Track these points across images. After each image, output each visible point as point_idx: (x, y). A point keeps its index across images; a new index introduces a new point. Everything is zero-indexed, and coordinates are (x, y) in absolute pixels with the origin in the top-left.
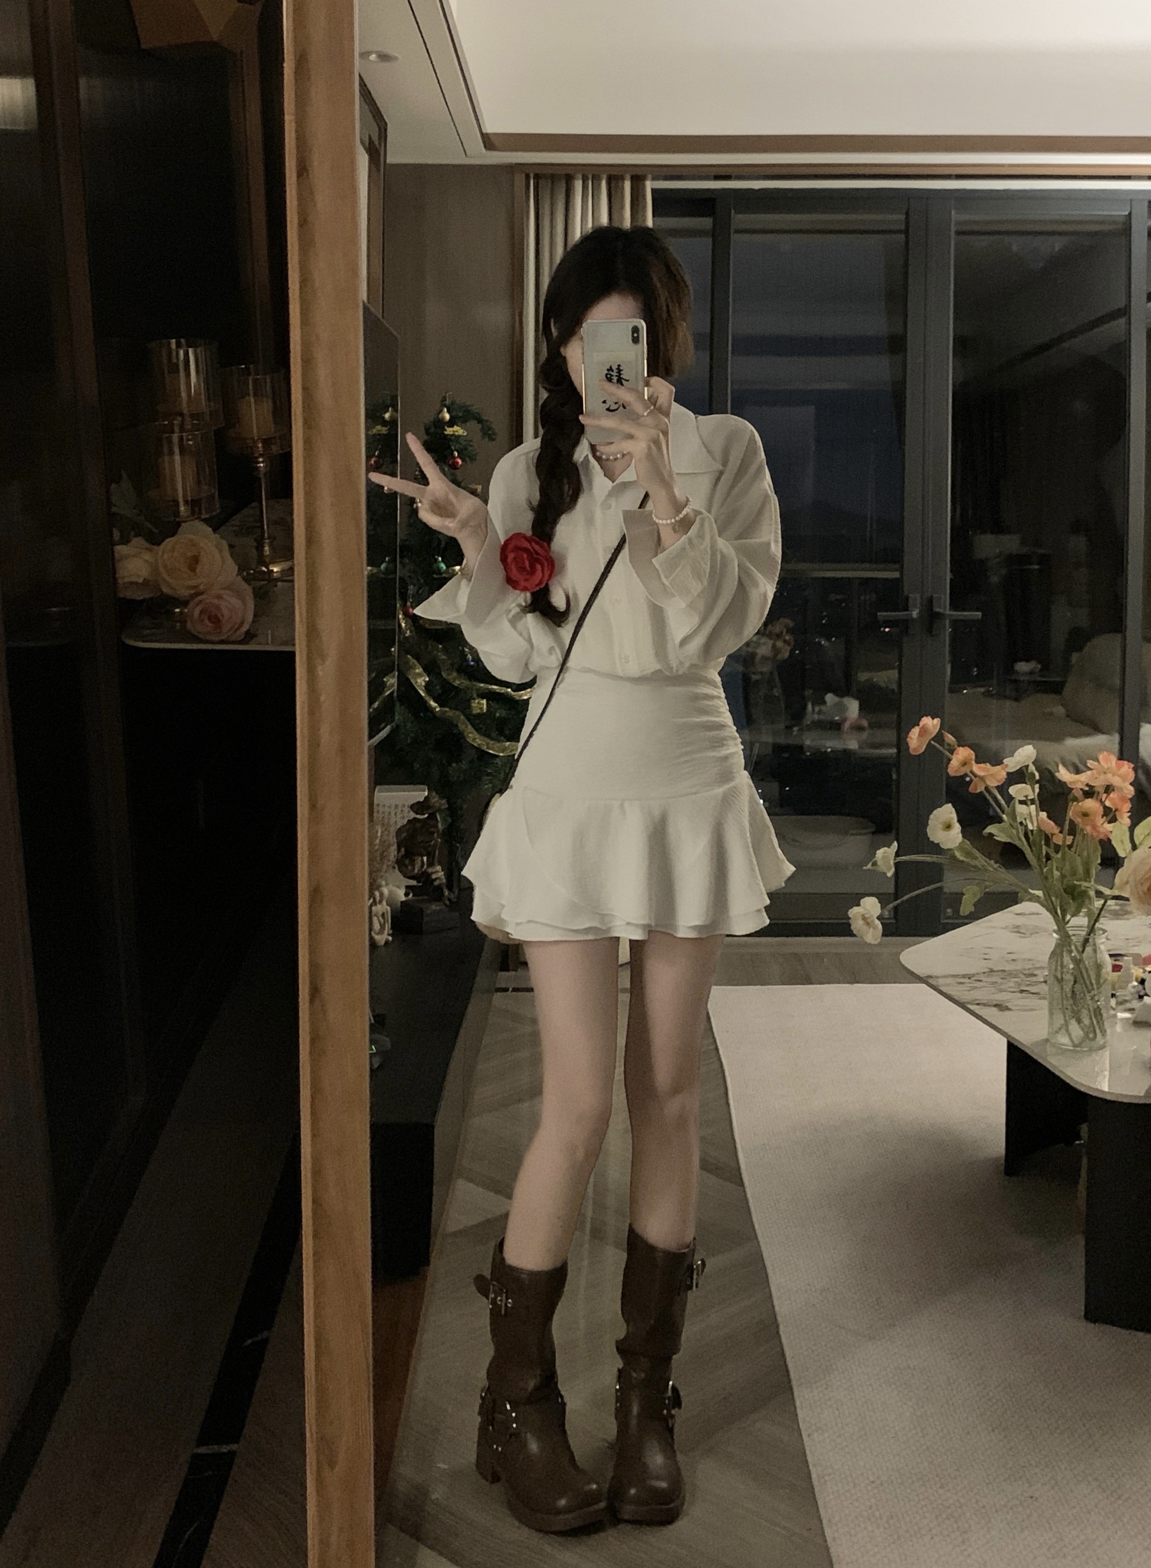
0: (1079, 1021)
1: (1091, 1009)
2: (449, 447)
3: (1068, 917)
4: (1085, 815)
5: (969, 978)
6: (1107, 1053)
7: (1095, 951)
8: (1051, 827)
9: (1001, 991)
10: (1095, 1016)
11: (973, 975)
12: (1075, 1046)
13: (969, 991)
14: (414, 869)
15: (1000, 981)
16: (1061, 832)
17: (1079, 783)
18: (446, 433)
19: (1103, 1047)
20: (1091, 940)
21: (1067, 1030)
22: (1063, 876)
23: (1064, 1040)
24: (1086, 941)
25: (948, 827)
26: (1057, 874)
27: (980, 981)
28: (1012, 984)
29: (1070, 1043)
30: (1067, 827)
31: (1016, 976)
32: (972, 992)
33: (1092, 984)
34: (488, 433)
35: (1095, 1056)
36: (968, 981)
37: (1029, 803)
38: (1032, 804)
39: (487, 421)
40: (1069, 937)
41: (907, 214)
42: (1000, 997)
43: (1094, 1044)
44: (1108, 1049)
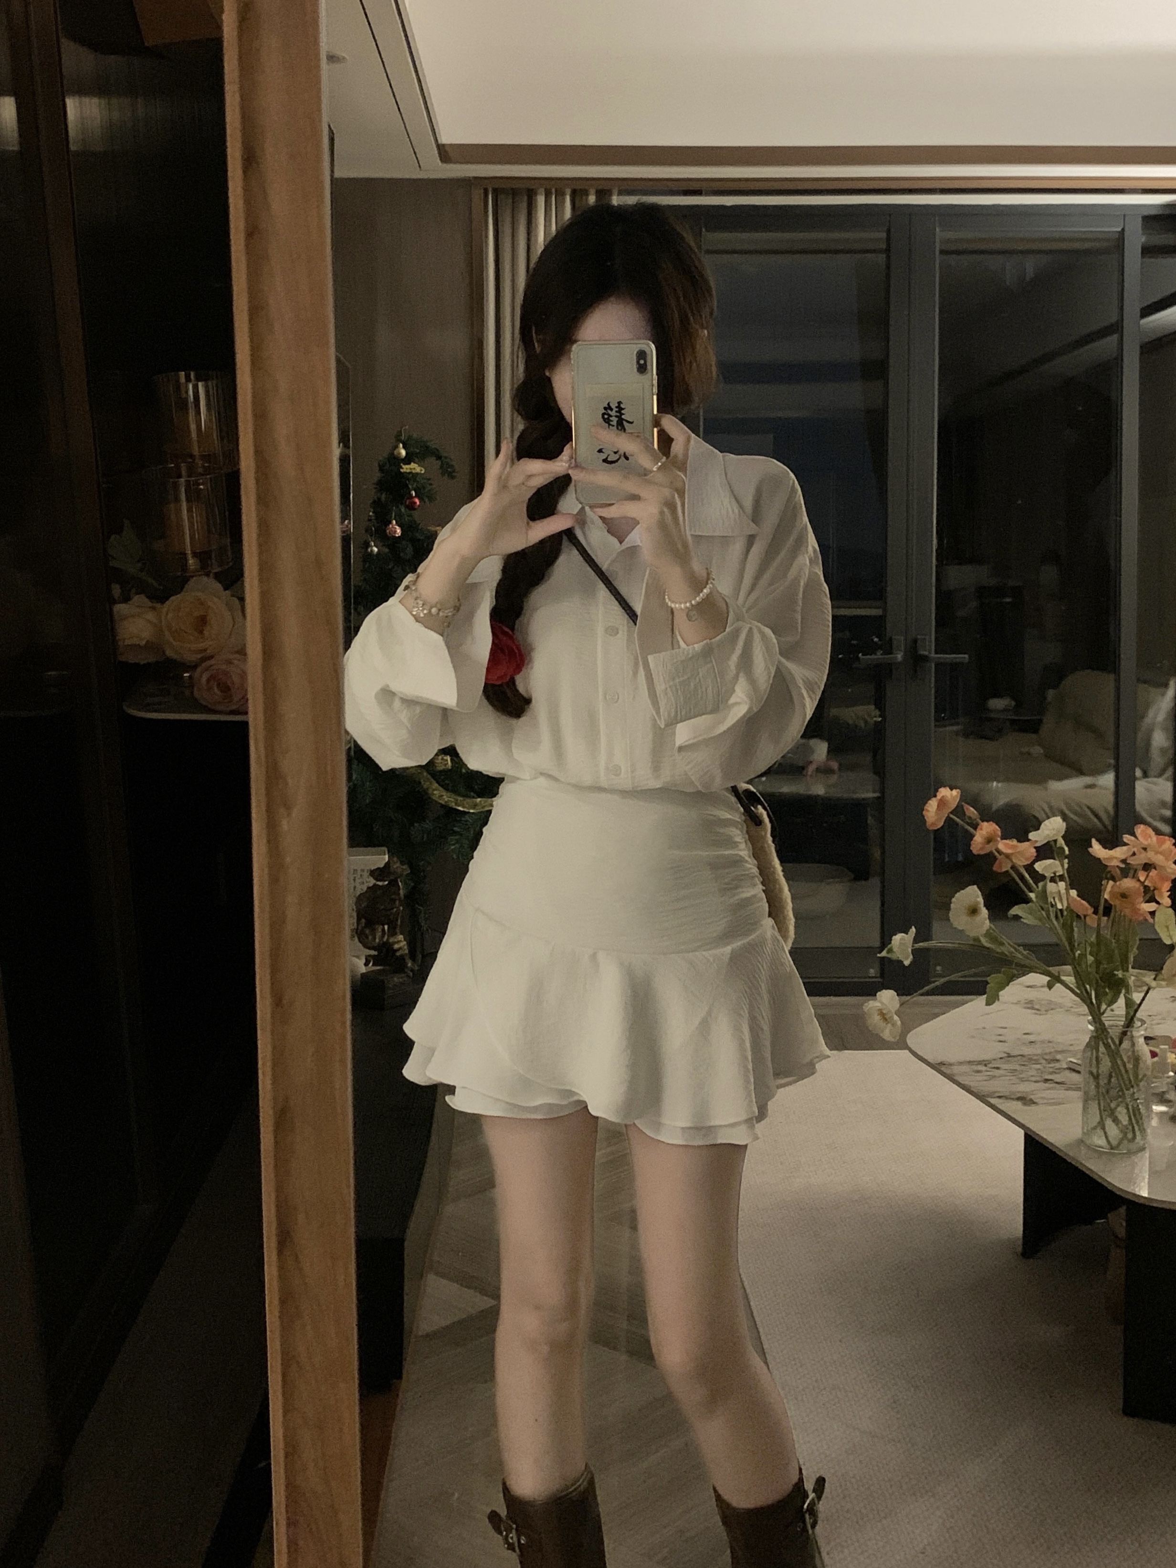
0: (1116, 1120)
1: (1130, 1107)
2: (407, 486)
3: (1104, 1007)
4: (1124, 896)
5: (986, 1065)
6: (1147, 1155)
7: (1133, 1045)
8: (1083, 907)
9: (1022, 1080)
10: (1135, 1115)
11: (990, 1062)
12: (1112, 1148)
13: (986, 1080)
14: (375, 939)
15: (1018, 1067)
16: (1096, 912)
17: (1115, 860)
18: (402, 470)
19: (1143, 1149)
20: (1129, 1033)
21: (1103, 1128)
22: (1098, 963)
23: (1099, 1141)
24: (1124, 1033)
25: (974, 911)
26: (1091, 959)
27: (998, 1068)
28: (1034, 1073)
29: (1108, 1146)
30: (1101, 908)
31: (1037, 1062)
32: (991, 1082)
33: (1130, 1081)
34: (448, 471)
35: (1135, 1159)
36: (984, 1068)
37: (1058, 879)
38: (1061, 880)
39: (446, 458)
40: (1106, 1029)
41: (889, 232)
42: (1023, 1088)
43: (1133, 1147)
44: (1147, 1151)
